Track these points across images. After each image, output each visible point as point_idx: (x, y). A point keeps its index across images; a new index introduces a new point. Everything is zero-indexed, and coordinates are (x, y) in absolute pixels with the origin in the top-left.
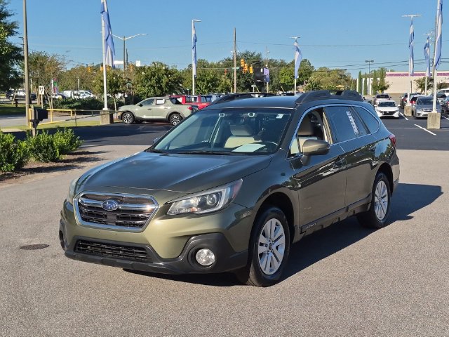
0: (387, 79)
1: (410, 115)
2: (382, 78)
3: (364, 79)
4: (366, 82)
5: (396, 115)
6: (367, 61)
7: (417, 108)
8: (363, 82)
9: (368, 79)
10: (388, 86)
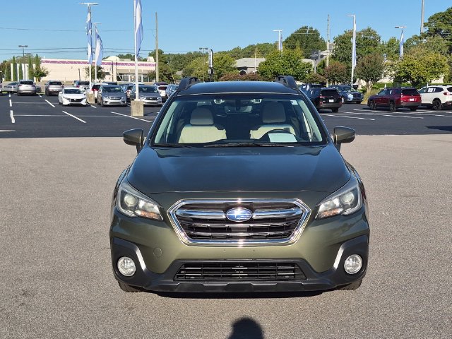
0: (42, 65)
1: (94, 102)
2: (38, 65)
3: (18, 65)
4: (21, 68)
5: (83, 103)
6: (20, 46)
7: (103, 95)
8: (18, 68)
9: (23, 65)
10: (47, 73)
